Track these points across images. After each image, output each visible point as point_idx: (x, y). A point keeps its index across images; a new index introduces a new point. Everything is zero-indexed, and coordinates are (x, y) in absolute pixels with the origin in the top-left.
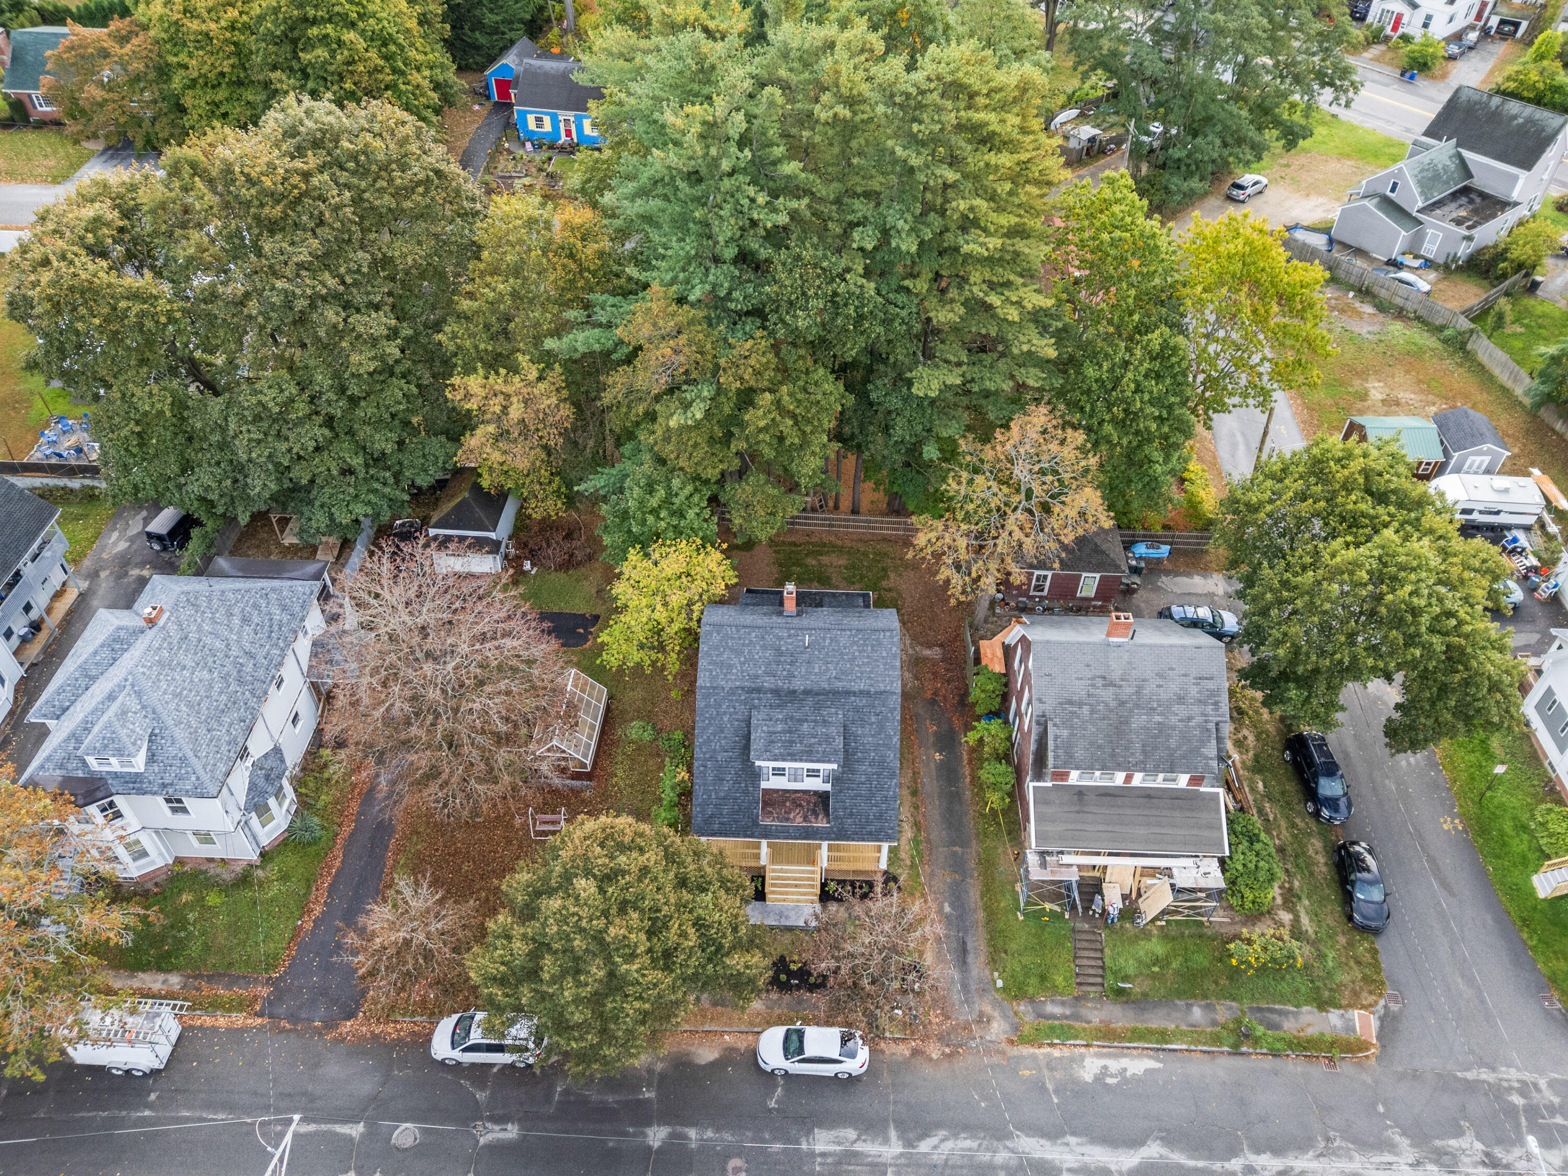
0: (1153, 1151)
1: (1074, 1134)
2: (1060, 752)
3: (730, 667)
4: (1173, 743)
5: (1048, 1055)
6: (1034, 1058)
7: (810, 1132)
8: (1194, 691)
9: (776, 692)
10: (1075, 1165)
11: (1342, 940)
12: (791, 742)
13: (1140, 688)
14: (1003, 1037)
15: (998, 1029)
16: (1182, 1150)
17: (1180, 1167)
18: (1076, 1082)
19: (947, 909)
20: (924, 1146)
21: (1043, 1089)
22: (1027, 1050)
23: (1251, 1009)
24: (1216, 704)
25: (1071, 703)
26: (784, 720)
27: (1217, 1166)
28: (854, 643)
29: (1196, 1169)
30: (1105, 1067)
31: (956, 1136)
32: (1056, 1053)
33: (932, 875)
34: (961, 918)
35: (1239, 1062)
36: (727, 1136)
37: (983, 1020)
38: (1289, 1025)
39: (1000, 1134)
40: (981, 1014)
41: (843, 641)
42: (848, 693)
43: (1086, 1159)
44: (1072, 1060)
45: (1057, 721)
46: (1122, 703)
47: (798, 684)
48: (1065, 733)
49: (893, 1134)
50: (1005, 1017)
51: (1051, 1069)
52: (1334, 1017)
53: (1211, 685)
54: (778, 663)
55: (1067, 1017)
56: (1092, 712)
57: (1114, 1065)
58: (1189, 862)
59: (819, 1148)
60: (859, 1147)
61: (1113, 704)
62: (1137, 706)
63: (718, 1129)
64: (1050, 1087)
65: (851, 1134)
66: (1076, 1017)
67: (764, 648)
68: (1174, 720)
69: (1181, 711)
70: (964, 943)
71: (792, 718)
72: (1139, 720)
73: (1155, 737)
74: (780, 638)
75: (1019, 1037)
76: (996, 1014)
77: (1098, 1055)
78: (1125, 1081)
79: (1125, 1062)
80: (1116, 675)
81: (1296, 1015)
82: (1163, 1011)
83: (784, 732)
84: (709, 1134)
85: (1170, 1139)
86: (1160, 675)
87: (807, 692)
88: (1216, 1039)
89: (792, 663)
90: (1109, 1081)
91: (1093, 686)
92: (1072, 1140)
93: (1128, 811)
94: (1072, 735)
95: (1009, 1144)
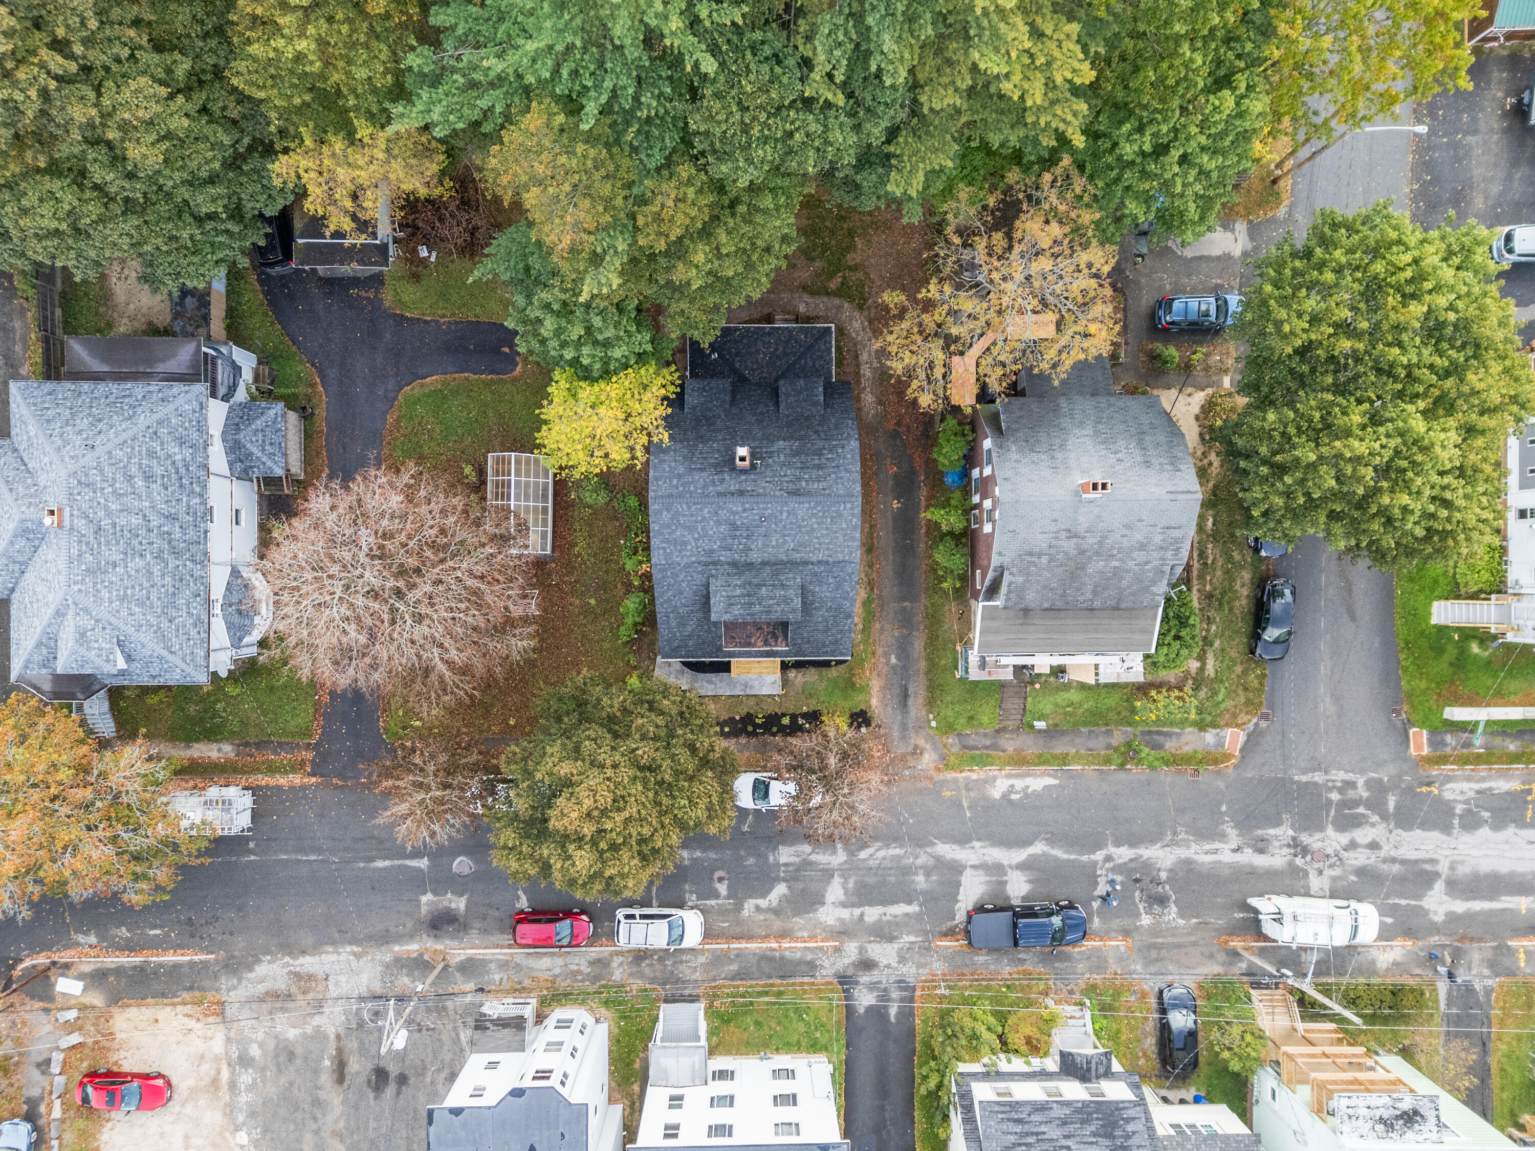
0: (1038, 848)
1: (979, 840)
2: (1013, 596)
3: (684, 543)
4: (1124, 583)
5: (967, 778)
6: (956, 780)
7: (775, 848)
8: (1158, 539)
9: (734, 564)
10: (976, 862)
11: (1239, 669)
12: (751, 604)
13: (1104, 538)
14: (932, 766)
15: (928, 759)
16: (1060, 847)
17: (1056, 859)
18: (985, 798)
19: (893, 660)
20: (863, 855)
21: (960, 805)
22: (950, 775)
23: (1142, 733)
24: (1178, 549)
25: (1031, 554)
26: (743, 586)
27: (1085, 858)
28: (814, 515)
29: (1068, 860)
30: (1012, 786)
31: (888, 846)
32: (974, 776)
33: (882, 630)
34: (905, 668)
35: (1121, 775)
36: (712, 855)
37: (917, 752)
38: (1170, 745)
39: (921, 842)
40: (916, 747)
41: (801, 513)
42: (806, 563)
43: (987, 858)
44: (986, 781)
45: (1014, 570)
46: (1082, 552)
47: (755, 557)
48: (1020, 579)
49: (839, 846)
50: (935, 748)
51: (968, 790)
52: (1210, 737)
53: (1177, 533)
54: (734, 537)
55: (987, 748)
56: (1050, 561)
57: (1019, 784)
58: (1115, 659)
59: (783, 859)
60: (813, 857)
61: (1073, 553)
62: (1097, 554)
63: (705, 850)
64: (965, 804)
65: (807, 848)
66: (994, 747)
67: (719, 523)
68: (1130, 564)
69: (1140, 556)
70: (906, 689)
71: (750, 583)
72: (1096, 566)
73: (1109, 579)
74: (734, 513)
75: (945, 763)
76: (928, 746)
77: (1009, 776)
78: (1027, 796)
79: (1029, 781)
80: (1081, 529)
81: (1178, 735)
82: (1067, 738)
83: (743, 596)
84: (698, 854)
85: (1051, 842)
86: (1127, 526)
87: (764, 564)
88: (1108, 761)
89: (748, 537)
90: (1014, 797)
91: (1057, 538)
92: (977, 844)
93: (1069, 622)
94: (1027, 581)
95: (929, 850)
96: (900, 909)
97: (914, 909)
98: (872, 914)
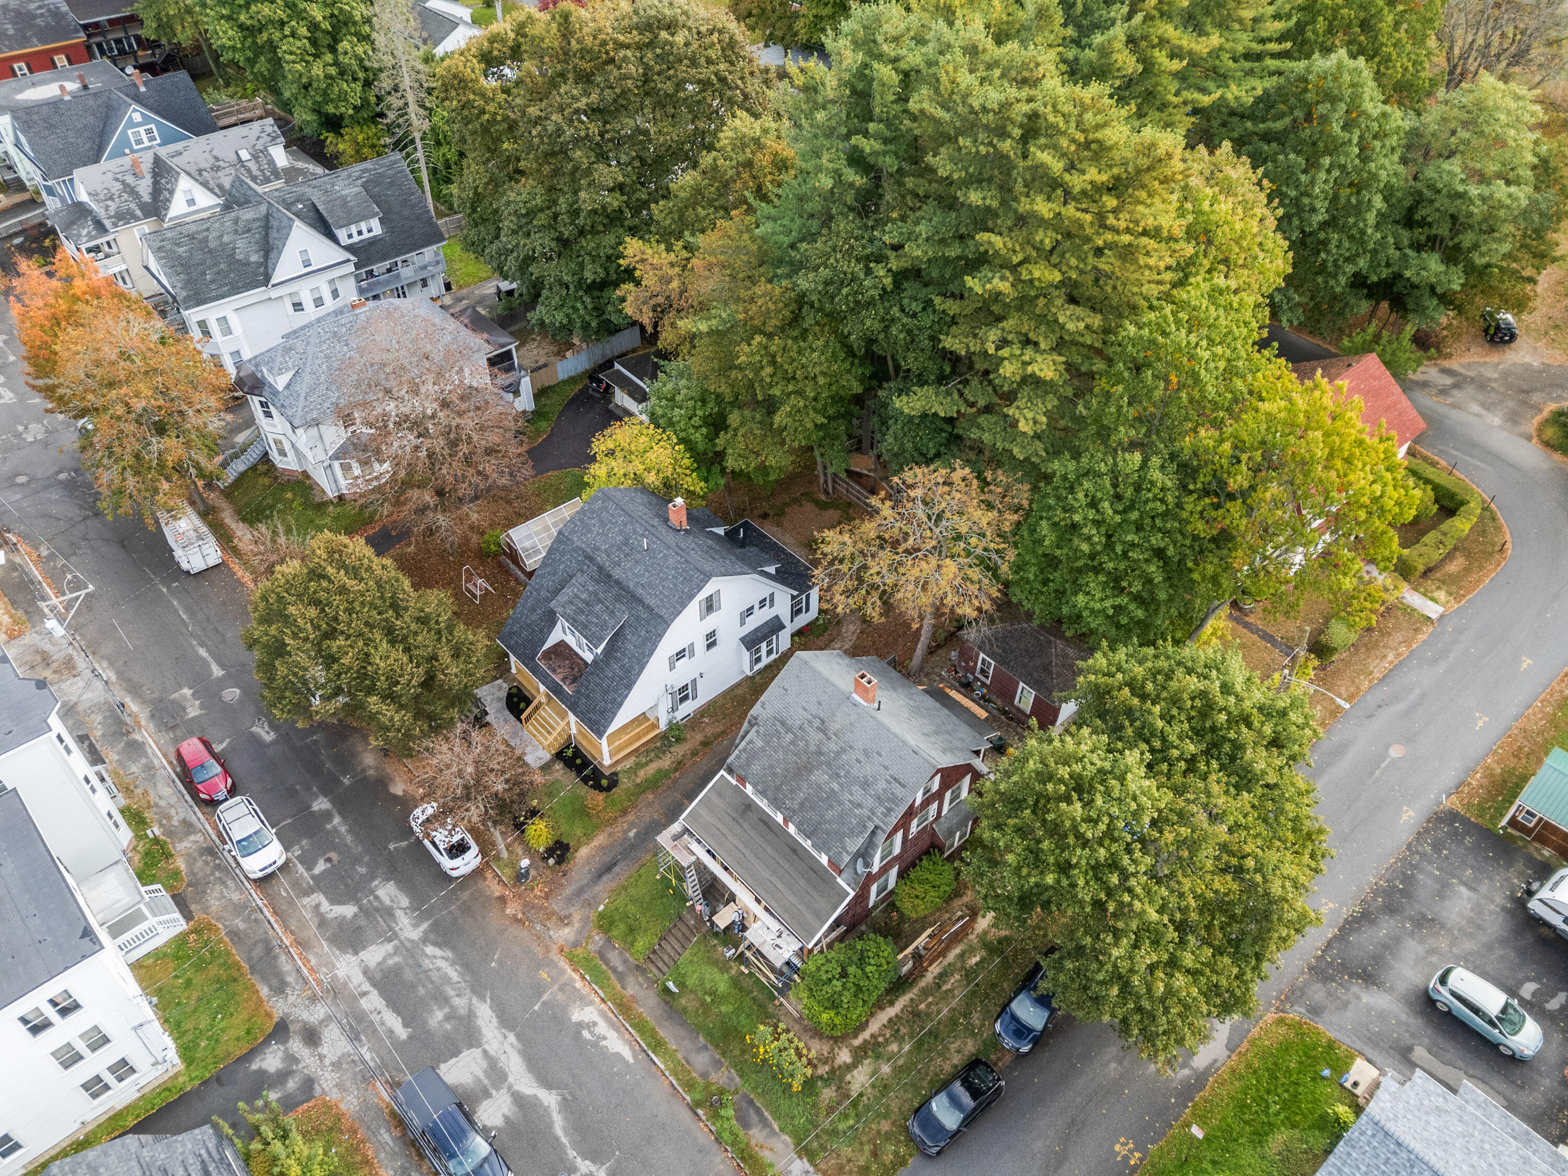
0: (550, 1099)
1: (518, 1036)
5: (574, 980)
6: (562, 972)
7: (388, 880)
8: (881, 785)
10: (492, 1052)
14: (561, 942)
15: (565, 934)
16: (566, 1119)
17: (550, 1125)
18: (564, 1011)
19: (631, 834)
20: (430, 950)
21: (540, 995)
22: (564, 964)
23: (745, 1096)
24: (890, 810)
25: (783, 723)
27: (572, 1153)
28: (676, 568)
29: (557, 1139)
30: (595, 1024)
31: (453, 964)
32: (579, 984)
33: (650, 804)
34: (633, 847)
35: (686, 1115)
36: (349, 839)
37: (564, 920)
38: (756, 1135)
39: (478, 989)
40: (568, 916)
41: (671, 561)
43: (503, 1058)
44: (582, 998)
45: (762, 730)
46: (820, 753)
47: (617, 573)
48: (759, 743)
49: (425, 926)
50: (579, 932)
51: (561, 989)
52: (798, 1166)
53: (898, 791)
54: (619, 549)
55: (614, 971)
56: (792, 743)
57: (602, 1028)
59: (381, 893)
60: (399, 913)
61: (812, 748)
62: (829, 764)
63: (350, 831)
64: (545, 997)
65: (405, 902)
66: (621, 977)
67: (621, 532)
68: (847, 796)
69: (858, 793)
70: (615, 864)
71: (596, 595)
72: (820, 777)
73: (821, 799)
74: (635, 532)
75: (570, 953)
76: (577, 925)
77: (602, 1013)
78: (595, 1044)
79: (612, 1035)
80: (833, 727)
81: (773, 1133)
82: (681, 1032)
83: (584, 601)
84: (343, 829)
85: (565, 1105)
87: (617, 582)
88: (690, 1086)
89: (626, 555)
90: (586, 1034)
92: (512, 1038)
93: (769, 850)
94: (763, 749)
95: (474, 1000)
96: (394, 1022)
97: (402, 1033)
98: (373, 1002)
